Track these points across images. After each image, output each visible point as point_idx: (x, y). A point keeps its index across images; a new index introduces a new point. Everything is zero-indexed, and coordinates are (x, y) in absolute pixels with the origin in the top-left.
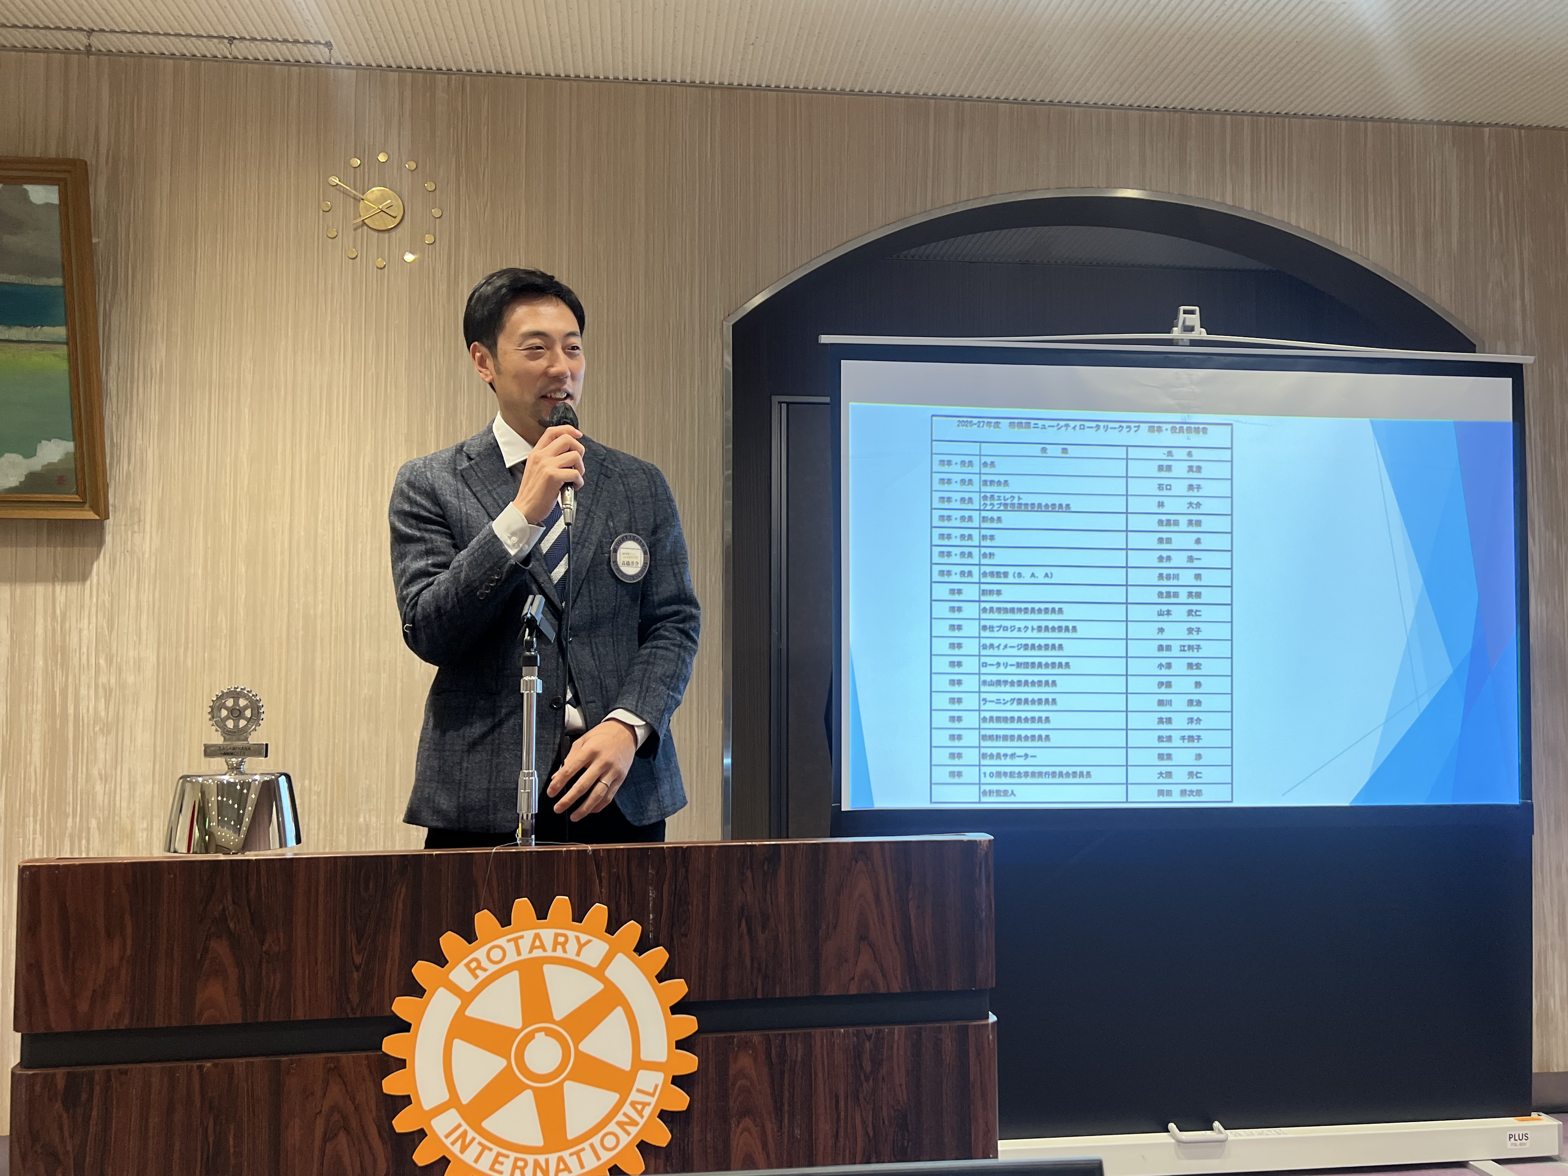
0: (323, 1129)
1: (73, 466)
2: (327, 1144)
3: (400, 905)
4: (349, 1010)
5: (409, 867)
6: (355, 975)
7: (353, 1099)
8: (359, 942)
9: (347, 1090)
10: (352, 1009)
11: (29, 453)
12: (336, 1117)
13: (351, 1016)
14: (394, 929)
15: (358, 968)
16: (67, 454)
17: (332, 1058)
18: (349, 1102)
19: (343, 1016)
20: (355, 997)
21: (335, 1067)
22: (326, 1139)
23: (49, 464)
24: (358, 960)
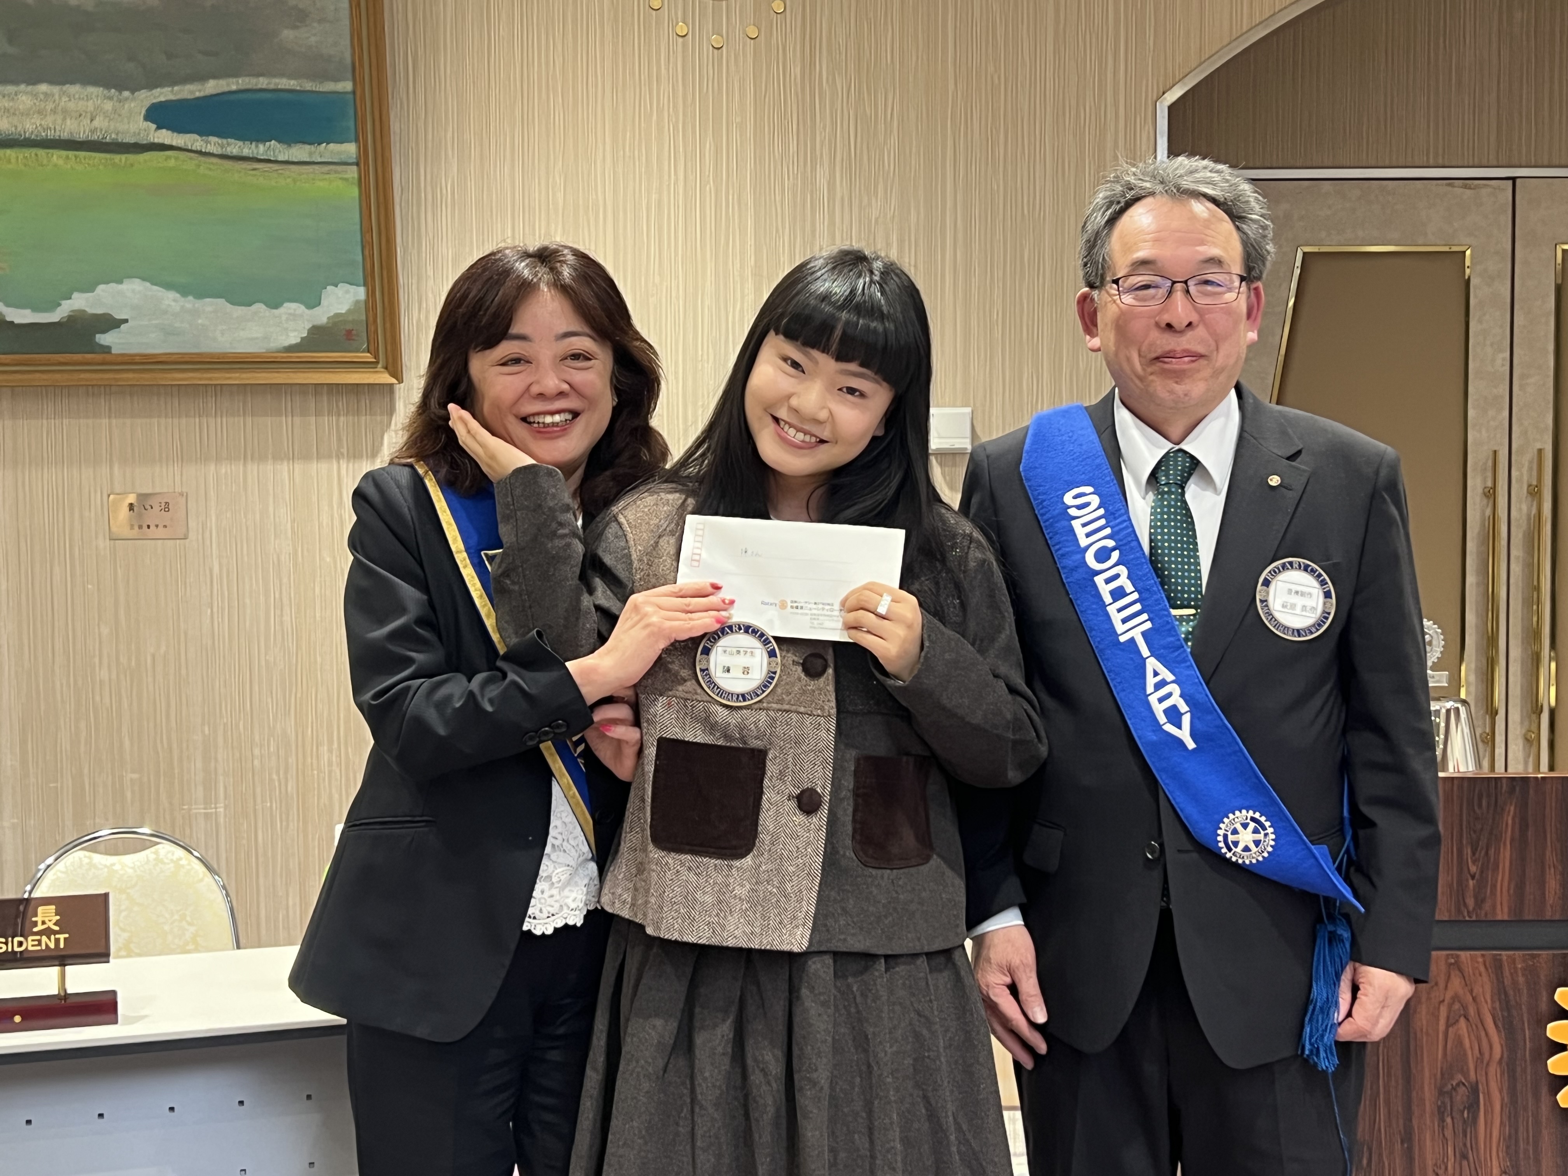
0: (1445, 1015)
1: (364, 318)
2: (1451, 1029)
3: (1510, 822)
4: (1466, 914)
5: (1518, 789)
6: (1471, 883)
7: (1471, 991)
8: (1474, 854)
9: (1466, 985)
10: (1468, 912)
11: (313, 302)
12: (1457, 1006)
13: (1467, 918)
14: (1505, 844)
15: (1473, 877)
16: (357, 302)
17: (1452, 955)
18: (1468, 995)
19: (1461, 918)
20: (1471, 902)
21: (1456, 962)
22: (1448, 1026)
23: (337, 315)
24: (1473, 869)
